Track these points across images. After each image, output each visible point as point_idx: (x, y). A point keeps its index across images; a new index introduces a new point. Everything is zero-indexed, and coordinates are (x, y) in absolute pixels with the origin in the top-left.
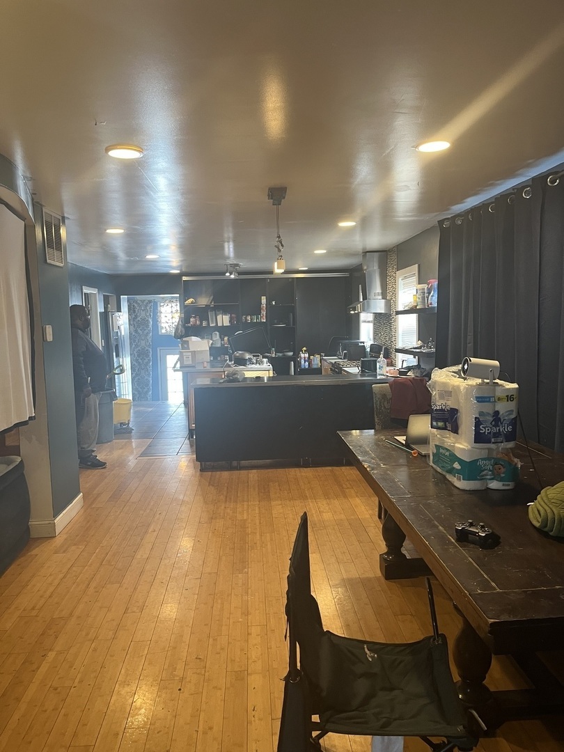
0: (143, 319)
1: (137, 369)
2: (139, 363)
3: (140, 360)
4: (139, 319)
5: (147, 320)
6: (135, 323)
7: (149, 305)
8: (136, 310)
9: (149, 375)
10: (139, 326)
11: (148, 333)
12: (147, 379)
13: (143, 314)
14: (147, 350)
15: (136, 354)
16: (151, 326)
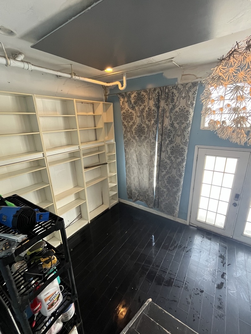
0: (182, 110)
1: (168, 166)
2: (171, 160)
3: (173, 158)
4: (177, 109)
5: (188, 111)
6: (172, 114)
7: (193, 90)
8: (175, 98)
9: (180, 176)
10: (176, 119)
11: (185, 128)
12: (177, 180)
13: (183, 102)
14: (182, 148)
15: (169, 151)
16: (190, 119)
